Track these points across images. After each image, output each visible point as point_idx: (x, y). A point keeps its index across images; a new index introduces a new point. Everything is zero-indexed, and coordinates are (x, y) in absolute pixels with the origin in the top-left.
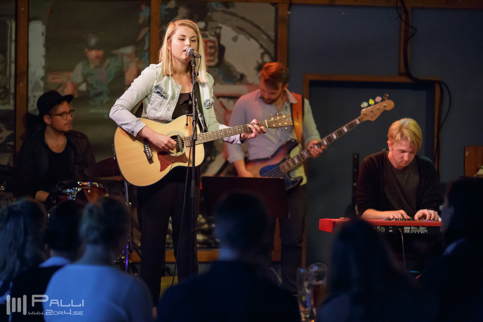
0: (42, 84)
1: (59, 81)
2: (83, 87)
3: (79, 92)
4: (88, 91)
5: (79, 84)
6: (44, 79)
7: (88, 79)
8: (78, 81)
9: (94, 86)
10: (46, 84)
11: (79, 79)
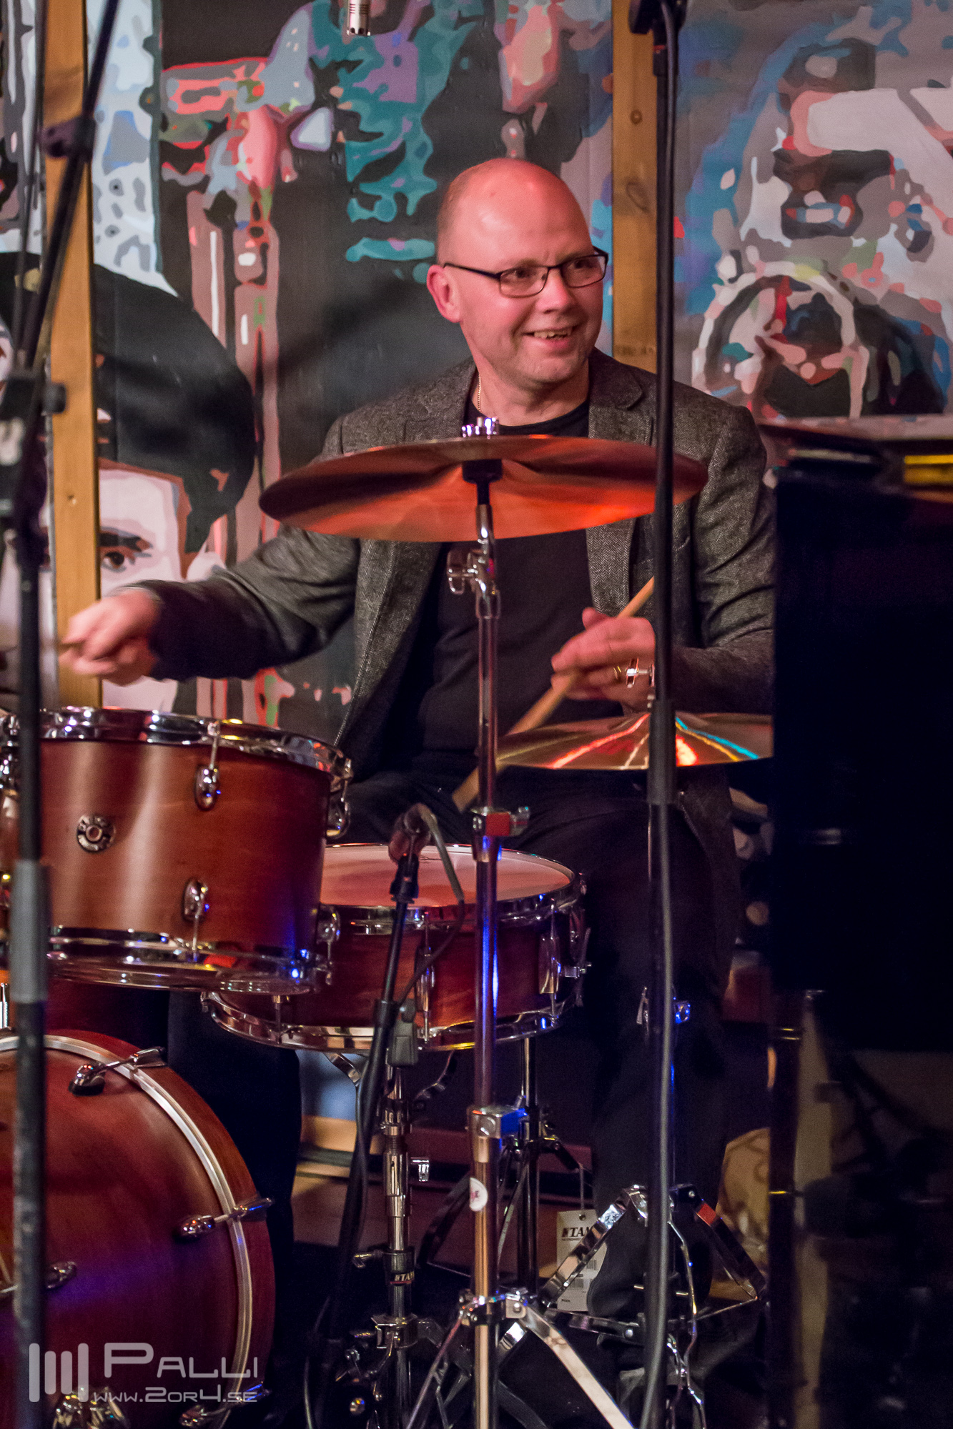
0: (144, 124)
1: (212, 105)
2: (316, 133)
3: (302, 155)
4: (336, 147)
5: (300, 118)
6: (151, 100)
7: (336, 91)
8: (294, 104)
9: (364, 126)
10: (162, 123)
11: (299, 93)
